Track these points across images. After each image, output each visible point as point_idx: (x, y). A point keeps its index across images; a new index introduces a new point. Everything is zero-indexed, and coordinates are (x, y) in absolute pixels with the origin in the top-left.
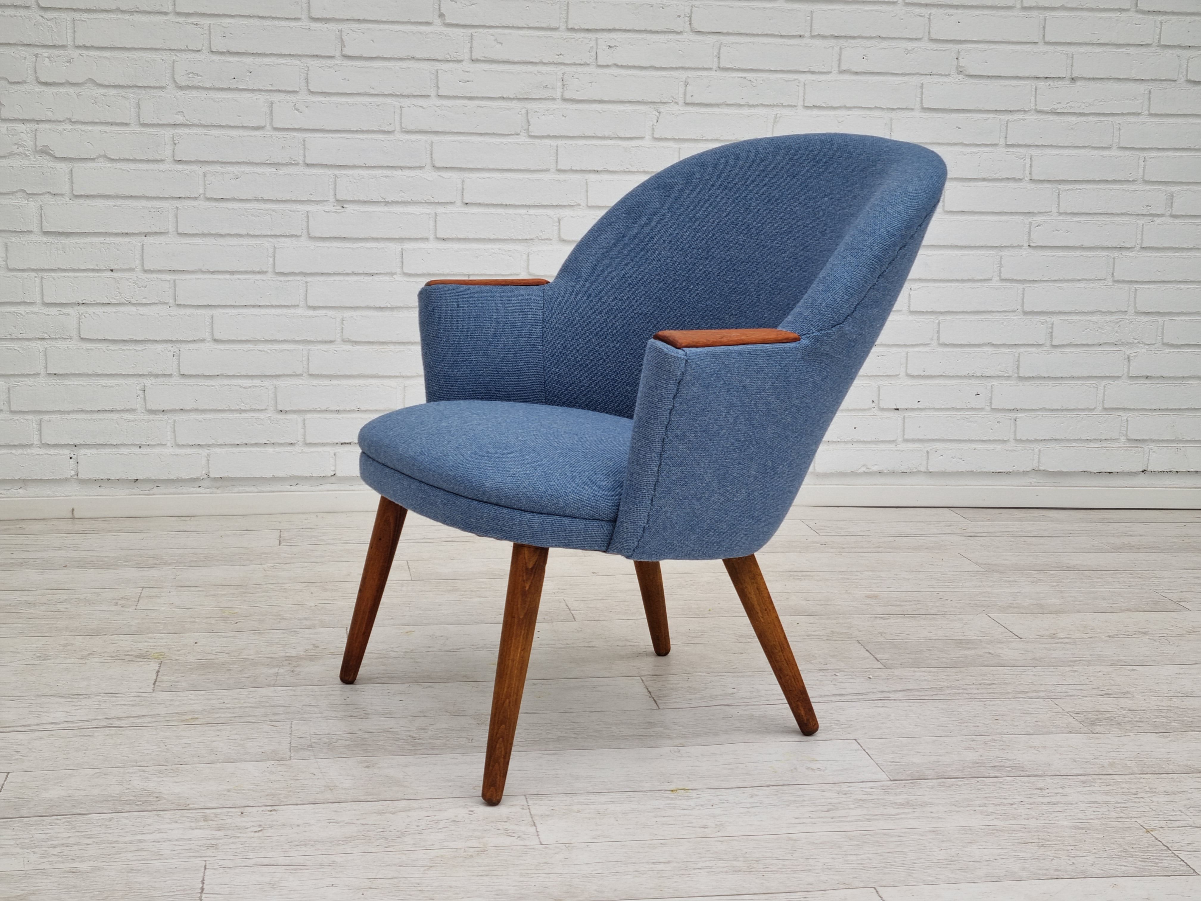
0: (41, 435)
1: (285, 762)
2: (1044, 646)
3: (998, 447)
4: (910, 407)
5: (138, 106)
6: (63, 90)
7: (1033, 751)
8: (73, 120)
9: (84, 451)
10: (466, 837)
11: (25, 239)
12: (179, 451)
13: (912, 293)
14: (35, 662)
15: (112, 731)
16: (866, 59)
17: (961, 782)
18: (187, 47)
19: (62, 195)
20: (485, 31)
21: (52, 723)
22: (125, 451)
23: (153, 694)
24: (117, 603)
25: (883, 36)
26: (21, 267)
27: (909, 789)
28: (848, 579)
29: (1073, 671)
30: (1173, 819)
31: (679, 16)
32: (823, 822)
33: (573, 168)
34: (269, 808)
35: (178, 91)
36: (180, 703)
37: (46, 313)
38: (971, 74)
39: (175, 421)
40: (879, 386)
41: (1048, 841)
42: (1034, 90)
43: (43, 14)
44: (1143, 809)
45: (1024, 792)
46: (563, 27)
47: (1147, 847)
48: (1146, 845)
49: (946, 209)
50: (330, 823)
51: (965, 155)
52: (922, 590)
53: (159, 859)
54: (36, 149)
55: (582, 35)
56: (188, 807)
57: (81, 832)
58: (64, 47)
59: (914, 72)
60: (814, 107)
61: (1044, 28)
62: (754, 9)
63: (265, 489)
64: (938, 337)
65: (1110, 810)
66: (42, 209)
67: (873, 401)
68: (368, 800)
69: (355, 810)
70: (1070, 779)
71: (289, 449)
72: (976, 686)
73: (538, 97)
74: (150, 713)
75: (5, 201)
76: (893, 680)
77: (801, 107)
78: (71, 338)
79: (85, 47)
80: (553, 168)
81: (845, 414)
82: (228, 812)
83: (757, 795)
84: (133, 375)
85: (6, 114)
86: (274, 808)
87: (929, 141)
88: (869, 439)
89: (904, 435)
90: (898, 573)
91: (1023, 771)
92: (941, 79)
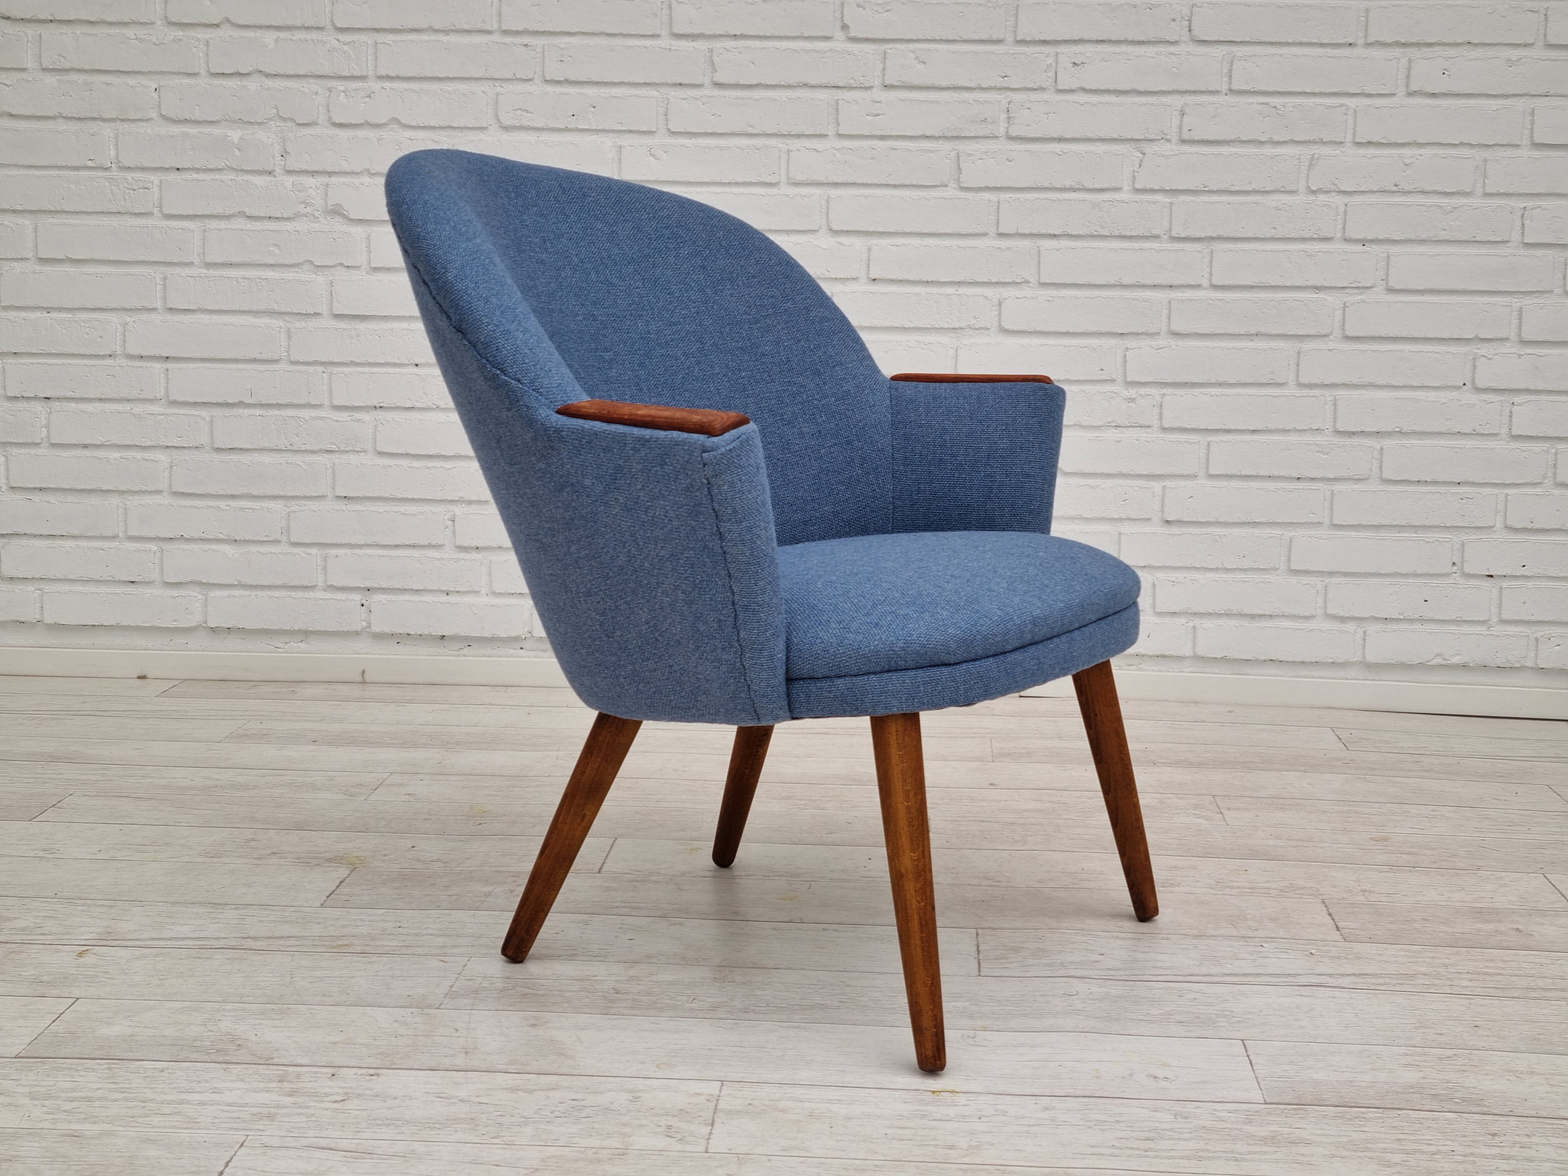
0: (326, 573)
1: (429, 1011)
4: (1510, 574)
6: (361, 133)
7: (1510, 1078)
8: (372, 172)
9: (378, 597)
10: (608, 1133)
11: (312, 324)
12: (495, 601)
13: (1515, 409)
14: (200, 860)
15: (237, 954)
16: (1449, 75)
17: (1371, 1114)
18: (514, 75)
19: (357, 267)
20: (903, 46)
21: (170, 939)
22: (428, 598)
23: (320, 909)
24: (347, 790)
25: (1475, 41)
26: (306, 359)
27: (1287, 1117)
28: (1356, 813)
31: (1174, 20)
32: (1130, 1156)
33: (1020, 231)
34: (372, 1071)
35: (502, 132)
36: (345, 923)
37: (335, 418)
39: (491, 561)
40: (1463, 543)
43: (339, 37)
45: (1464, 1136)
46: (1010, 38)
50: (438, 1097)
52: (1461, 834)
53: (192, 1128)
54: (326, 209)
55: (1037, 49)
56: (269, 1062)
57: (117, 1083)
58: (363, 78)
59: (1520, 92)
60: (1370, 143)
62: (1282, 7)
66: (332, 286)
67: (1454, 563)
68: (508, 1071)
69: (482, 1083)
70: (1548, 1124)
72: (1469, 976)
73: (973, 135)
74: (299, 934)
75: (289, 275)
76: (1348, 959)
77: (1349, 145)
78: (365, 451)
79: (389, 78)
80: (992, 230)
81: (1410, 580)
82: (316, 1073)
83: (1054, 1108)
84: (442, 501)
85: (292, 165)
86: (379, 1071)
87: (1543, 191)
88: (1447, 618)
89: (1500, 614)
90: (1438, 808)
91: (1479, 1105)
92: (1562, 102)
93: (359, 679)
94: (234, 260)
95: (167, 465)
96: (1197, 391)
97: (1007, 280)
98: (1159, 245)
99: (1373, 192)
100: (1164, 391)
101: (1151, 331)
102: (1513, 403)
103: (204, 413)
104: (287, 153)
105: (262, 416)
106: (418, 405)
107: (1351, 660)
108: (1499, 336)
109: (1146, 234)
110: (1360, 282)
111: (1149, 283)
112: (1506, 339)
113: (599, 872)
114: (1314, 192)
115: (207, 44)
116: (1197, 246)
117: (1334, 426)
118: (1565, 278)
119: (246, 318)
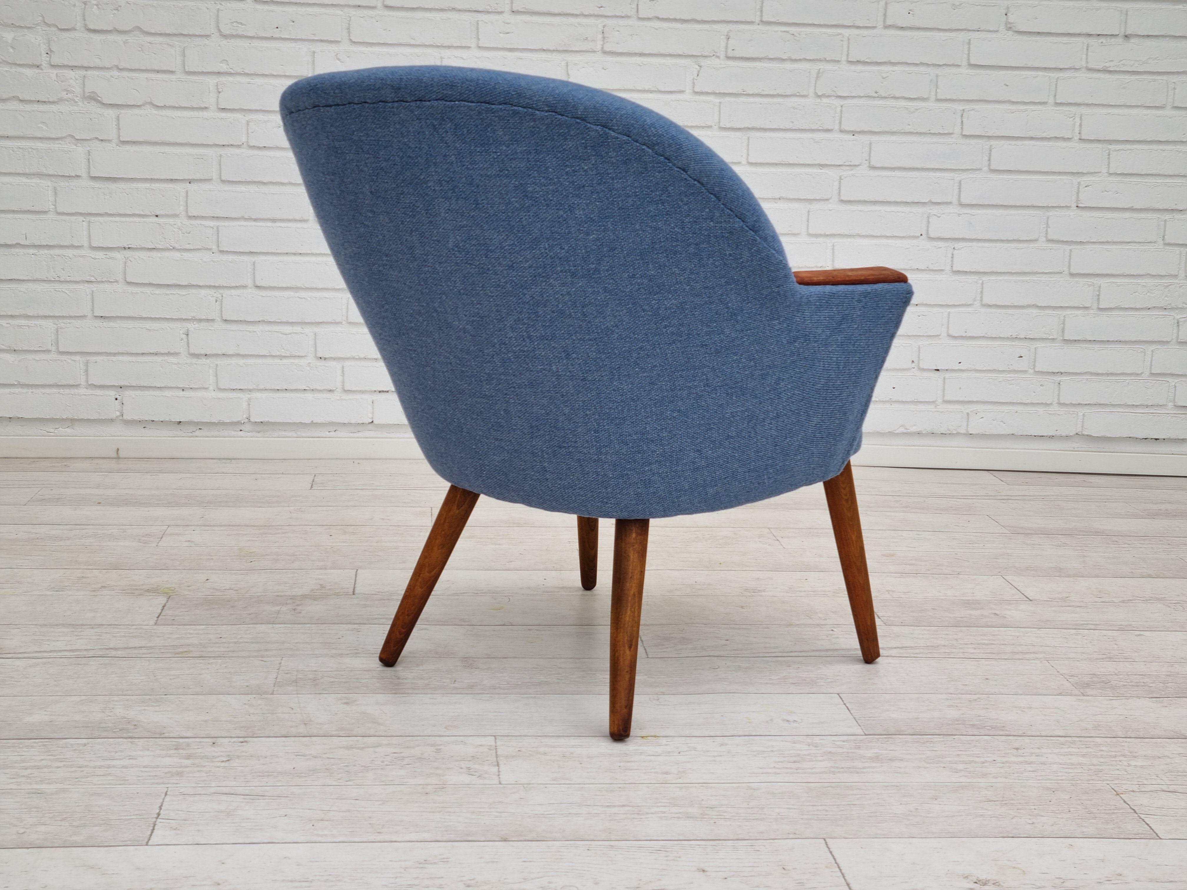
0: (87, 375)
1: (266, 696)
2: (1053, 609)
3: (1041, 410)
4: (950, 368)
5: (184, 54)
6: (110, 37)
7: (1017, 712)
8: (120, 67)
9: (129, 393)
10: (427, 774)
11: (73, 183)
12: (221, 395)
13: (955, 252)
14: (49, 593)
15: (106, 661)
16: (912, 14)
17: (936, 738)
19: (109, 141)
21: (51, 652)
22: (168, 393)
23: (155, 627)
24: (140, 539)
26: (70, 211)
27: (882, 743)
29: (1077, 634)
30: (1146, 783)
32: (787, 773)
34: (241, 740)
35: (222, 39)
36: (178, 636)
37: (93, 257)
38: (1021, 30)
39: (217, 365)
40: (919, 346)
41: (1013, 800)
42: (1085, 47)
45: (999, 751)
47: (1115, 809)
48: (1113, 807)
49: (992, 168)
50: (297, 755)
51: (1012, 113)
52: (941, 550)
53: (125, 784)
54: (84, 96)
56: (162, 736)
57: (54, 756)
59: (961, 28)
60: (858, 62)
63: (304, 435)
64: (982, 297)
65: (1084, 771)
66: (89, 155)
67: (913, 361)
68: (340, 735)
69: (324, 744)
70: (1049, 740)
71: (328, 395)
72: (973, 646)
73: (578, 50)
74: (147, 645)
75: (55, 146)
76: (890, 637)
77: (845, 63)
78: (117, 282)
82: (200, 742)
83: (727, 744)
84: (177, 319)
85: (55, 61)
86: (246, 739)
87: (976, 98)
88: (908, 400)
89: (944, 396)
90: (920, 533)
91: (1003, 730)
92: (989, 35)
93: (115, 455)
94: (11, 133)
98: (711, 133)
99: (860, 97)
102: (954, 248)
104: (51, 51)
105: (36, 255)
106: (158, 246)
108: (946, 201)
109: (702, 125)
110: (851, 162)
112: (950, 203)
113: (353, 595)
114: (819, 96)
116: (738, 134)
118: (989, 160)
119: (20, 178)
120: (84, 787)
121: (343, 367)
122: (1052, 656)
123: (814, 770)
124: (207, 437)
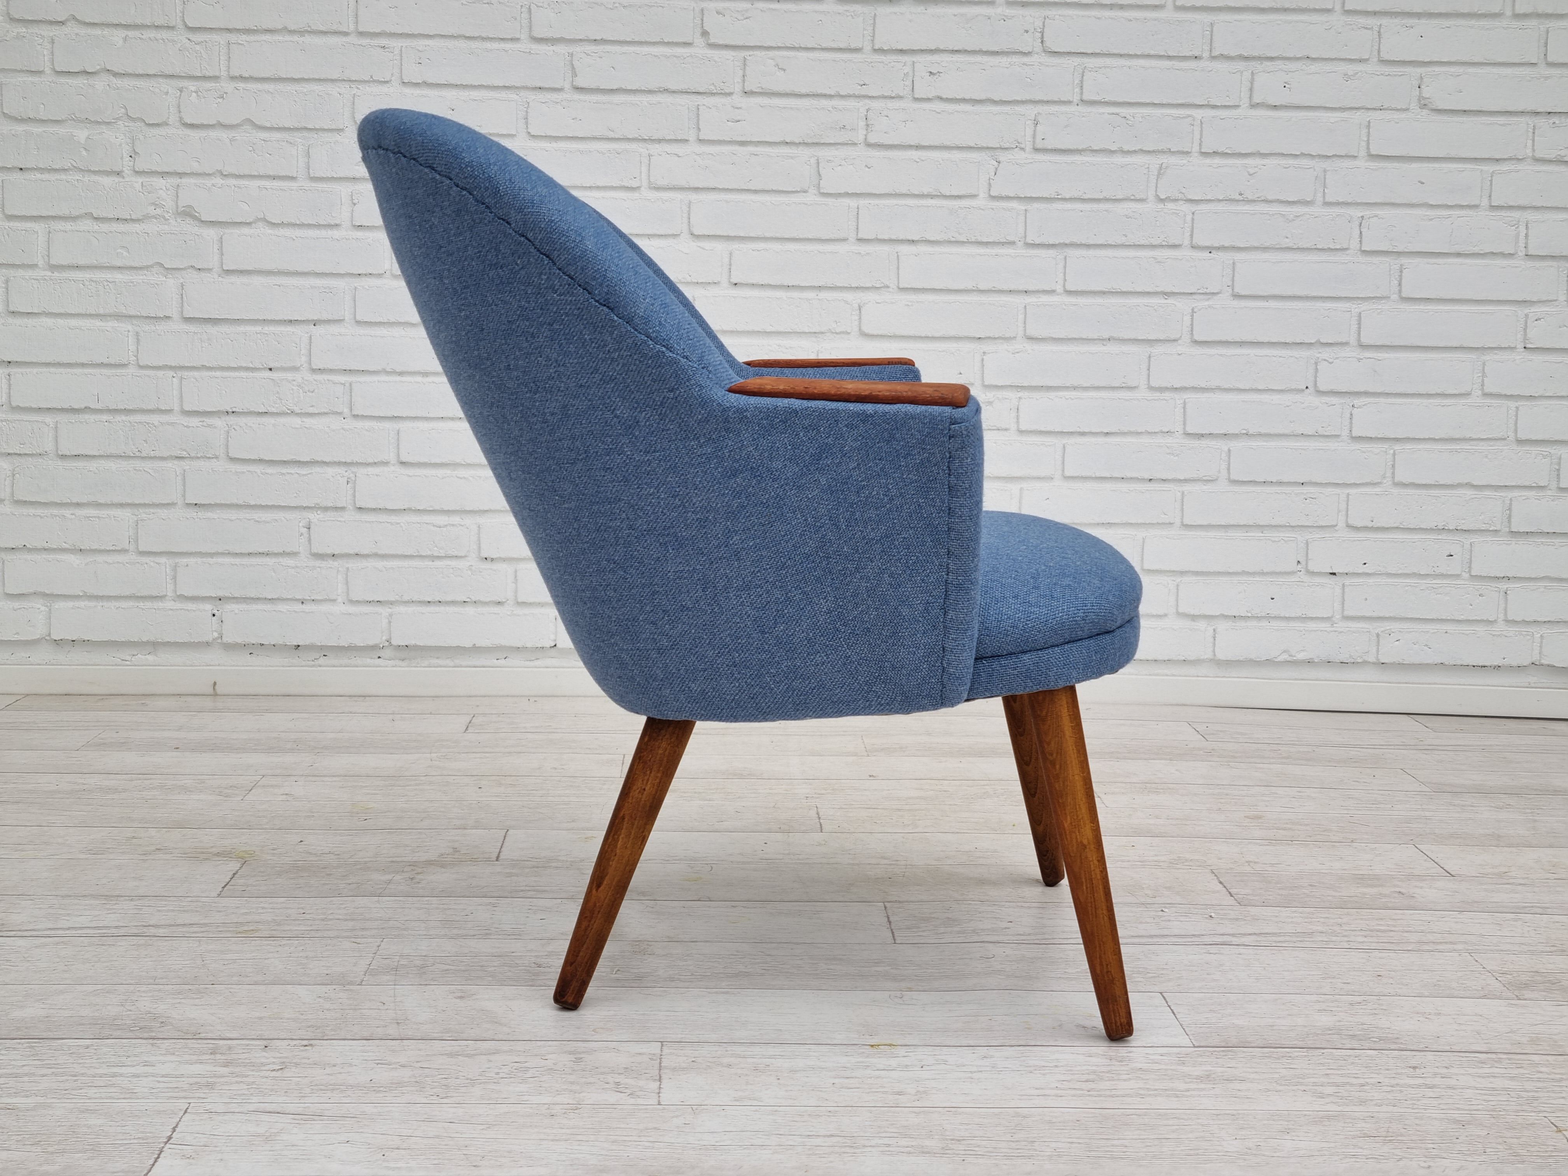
0: (175, 583)
1: (351, 987)
2: (1484, 887)
3: (1480, 629)
4: (1351, 571)
5: (308, 155)
6: (213, 134)
7: (1419, 1019)
8: (225, 173)
9: (230, 607)
10: (557, 1091)
11: (161, 327)
12: (352, 609)
13: (1355, 411)
14: (83, 856)
15: (142, 941)
16: (1289, 88)
17: (1296, 1053)
18: (372, 77)
19: (209, 270)
20: (763, 53)
21: (69, 929)
22: (283, 607)
23: (217, 899)
24: (221, 792)
25: (1313, 57)
26: (155, 364)
27: (1217, 1058)
28: (1227, 794)
29: (1515, 920)
31: (1027, 31)
32: (1074, 1096)
33: (879, 237)
34: (305, 1042)
36: (246, 911)
37: (185, 424)
38: (1440, 108)
39: (348, 569)
40: (1307, 541)
41: (1402, 1135)
42: (1531, 131)
43: (190, 36)
44: (1562, 1101)
45: (1387, 1070)
46: (868, 48)
47: (1552, 1151)
48: (1551, 1148)
49: (1404, 295)
50: (378, 1064)
51: (1431, 220)
52: (1330, 812)
53: (129, 1098)
54: (177, 211)
55: (894, 57)
56: (197, 1037)
57: (42, 1060)
58: (215, 78)
59: (1356, 106)
60: (1215, 153)
61: (1546, 44)
62: (1131, 20)
63: (464, 663)
64: (1393, 473)
65: (1511, 1099)
66: (183, 289)
67: (1299, 562)
68: (444, 1038)
69: (420, 1050)
70: (1463, 1057)
71: (496, 609)
72: (1364, 933)
73: (832, 142)
74: (202, 922)
75: (138, 277)
76: (1245, 920)
77: (1196, 155)
78: (217, 457)
79: (242, 78)
80: (852, 237)
81: (1257, 579)
82: (248, 1045)
83: (992, 1057)
84: (296, 508)
85: (141, 166)
86: (312, 1042)
87: (1379, 201)
88: (1293, 615)
89: (1343, 610)
90: (1303, 790)
91: (1396, 1043)
92: (1396, 115)
93: (211, 691)
94: (81, 262)
95: (9, 473)
96: (1052, 394)
97: (867, 285)
98: (1015, 251)
99: (1219, 201)
100: (1020, 394)
101: (1007, 336)
102: (1353, 406)
103: (49, 419)
104: (136, 153)
105: (110, 422)
106: (272, 410)
107: (1202, 657)
108: (1340, 340)
109: (1002, 240)
110: (1207, 289)
111: (1005, 288)
112: (1347, 343)
113: (497, 860)
114: (1162, 201)
115: (53, 42)
116: (1052, 252)
117: (1184, 429)
118: (1400, 285)
119: (93, 321)
120: (74, 1101)
121: (516, 571)
122: (1477, 947)
123: (1114, 1092)
124: (334, 666)
